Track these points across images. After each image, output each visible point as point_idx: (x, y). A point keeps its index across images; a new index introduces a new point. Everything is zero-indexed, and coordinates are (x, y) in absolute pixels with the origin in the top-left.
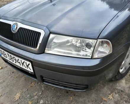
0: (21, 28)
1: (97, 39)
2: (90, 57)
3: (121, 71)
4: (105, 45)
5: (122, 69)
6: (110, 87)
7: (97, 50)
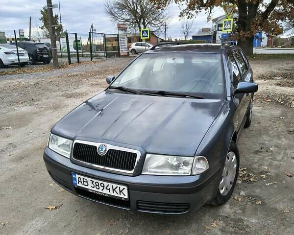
0: (110, 150)
1: (194, 156)
2: (190, 175)
3: (222, 191)
4: (202, 161)
5: (222, 189)
6: (212, 215)
7: (195, 167)
